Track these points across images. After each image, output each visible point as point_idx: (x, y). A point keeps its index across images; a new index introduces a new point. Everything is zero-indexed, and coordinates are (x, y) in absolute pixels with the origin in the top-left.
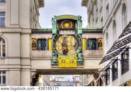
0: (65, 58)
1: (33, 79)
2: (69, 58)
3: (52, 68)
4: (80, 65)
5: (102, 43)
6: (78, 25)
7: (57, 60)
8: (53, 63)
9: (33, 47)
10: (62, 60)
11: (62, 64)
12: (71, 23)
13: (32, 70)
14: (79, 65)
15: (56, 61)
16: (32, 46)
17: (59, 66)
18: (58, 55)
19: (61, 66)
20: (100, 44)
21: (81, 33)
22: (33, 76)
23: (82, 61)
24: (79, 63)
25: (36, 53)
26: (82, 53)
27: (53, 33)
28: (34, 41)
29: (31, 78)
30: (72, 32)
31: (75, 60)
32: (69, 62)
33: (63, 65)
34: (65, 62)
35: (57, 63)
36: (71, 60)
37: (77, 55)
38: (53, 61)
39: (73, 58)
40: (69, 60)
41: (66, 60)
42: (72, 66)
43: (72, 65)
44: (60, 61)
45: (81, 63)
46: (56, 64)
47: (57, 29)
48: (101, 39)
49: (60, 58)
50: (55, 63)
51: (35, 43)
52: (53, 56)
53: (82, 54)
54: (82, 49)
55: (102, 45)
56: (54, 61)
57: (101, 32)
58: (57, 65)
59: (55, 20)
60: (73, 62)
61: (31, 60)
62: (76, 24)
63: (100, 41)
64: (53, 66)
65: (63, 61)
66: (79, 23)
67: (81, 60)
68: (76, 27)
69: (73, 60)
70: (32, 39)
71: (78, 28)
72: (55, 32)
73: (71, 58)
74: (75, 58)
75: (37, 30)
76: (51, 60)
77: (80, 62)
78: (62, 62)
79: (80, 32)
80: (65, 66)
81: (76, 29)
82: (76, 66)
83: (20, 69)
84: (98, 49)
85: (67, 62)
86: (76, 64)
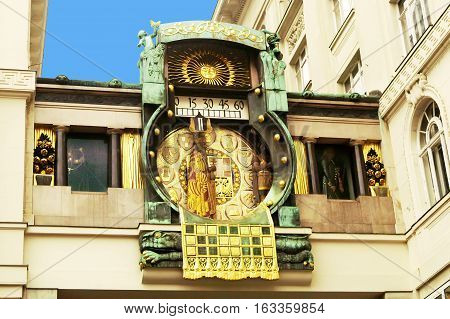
2: (234, 230)
4: (293, 270)
5: (382, 166)
7: (171, 239)
8: (156, 256)
9: (39, 166)
10: (201, 240)
11: (203, 263)
12: (228, 64)
14: (289, 266)
15: (169, 244)
16: (36, 163)
17: (187, 275)
18: (175, 214)
19: (197, 275)
20: (375, 170)
24: (288, 257)
25: (58, 200)
26: (294, 205)
28: (43, 138)
30: (232, 108)
31: (269, 243)
32: (236, 251)
33: (208, 265)
34: (214, 251)
35: (175, 255)
36: (244, 239)
37: (275, 216)
38: (151, 245)
39: (257, 231)
40: (236, 241)
41: (223, 240)
42: (253, 275)
43: (252, 266)
44: (189, 244)
45: (297, 257)
46: (169, 260)
48: (372, 147)
49: (190, 229)
50: (165, 256)
52: (149, 217)
53: (296, 209)
54: (293, 190)
55: (384, 176)
56: (158, 243)
57: (372, 113)
58: (172, 265)
60: (257, 252)
61: (25, 235)
62: (251, 67)
63: (372, 153)
64: (151, 275)
65: (207, 245)
66: (269, 59)
67: (300, 244)
68: (254, 83)
69: (256, 240)
70: (38, 126)
72: (158, 96)
73: (245, 231)
74: (266, 230)
75: (65, 82)
76: (143, 237)
77: (292, 252)
78: (202, 251)
80: (220, 275)
81: (258, 90)
82: (274, 275)
84: (368, 193)
85: (224, 251)
86: (275, 261)
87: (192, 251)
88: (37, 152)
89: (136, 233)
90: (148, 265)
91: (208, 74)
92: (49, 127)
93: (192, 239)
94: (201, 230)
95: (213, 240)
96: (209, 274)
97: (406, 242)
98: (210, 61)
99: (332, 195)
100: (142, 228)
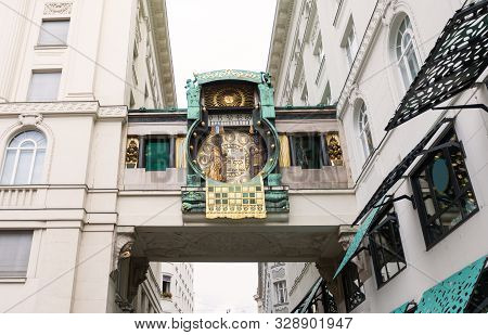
0: (225, 190)
1: (121, 260)
2: (238, 189)
3: (185, 221)
4: (276, 213)
5: (339, 147)
6: (262, 95)
7: (199, 195)
8: (190, 206)
9: (129, 158)
10: (217, 195)
11: (218, 209)
13: (119, 230)
14: (273, 210)
15: (198, 198)
16: (127, 156)
17: (208, 216)
18: (203, 181)
19: (214, 216)
20: (334, 150)
21: (273, 116)
22: (122, 251)
23: (283, 199)
24: (273, 205)
25: (138, 177)
26: (278, 172)
27: (189, 117)
28: (133, 142)
29: (114, 256)
30: (244, 119)
31: (260, 196)
32: (239, 201)
33: (222, 210)
34: (225, 202)
35: (201, 204)
36: (245, 195)
37: (265, 180)
38: (187, 199)
39: (253, 189)
40: (239, 195)
41: (231, 195)
42: (249, 216)
43: (249, 210)
44: (210, 198)
45: (278, 204)
46: (198, 208)
47: (201, 106)
48: (333, 136)
49: (211, 189)
50: (195, 205)
51: (135, 148)
52: (188, 183)
53: (280, 175)
54: (278, 163)
55: (340, 153)
56: (192, 198)
57: (333, 115)
58: (199, 211)
59: (196, 84)
60: (253, 201)
61: (118, 196)
62: (255, 95)
63: (333, 139)
64: (188, 216)
65: (221, 198)
66: (264, 88)
67: (280, 196)
68: (256, 103)
69: (252, 195)
70: (129, 137)
71: (263, 103)
72: (195, 114)
73: (245, 189)
74: (258, 189)
75: (145, 111)
76: (184, 195)
77: (275, 201)
78: (218, 202)
79: (268, 113)
80: (229, 216)
81: (257, 107)
82: (263, 216)
83: (79, 224)
84: (329, 164)
85: (232, 201)
86: (264, 207)
87: (212, 202)
88: (128, 151)
89: (180, 193)
90: (186, 211)
91: (229, 101)
92: (136, 136)
93: (212, 195)
94: (218, 190)
95: (225, 195)
96: (221, 216)
97: (354, 194)
98: (229, 93)
99: (305, 167)
100: (184, 189)
